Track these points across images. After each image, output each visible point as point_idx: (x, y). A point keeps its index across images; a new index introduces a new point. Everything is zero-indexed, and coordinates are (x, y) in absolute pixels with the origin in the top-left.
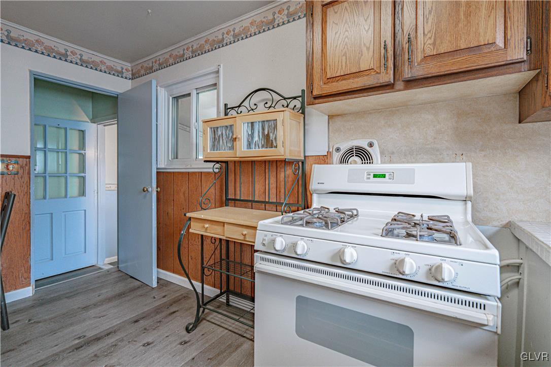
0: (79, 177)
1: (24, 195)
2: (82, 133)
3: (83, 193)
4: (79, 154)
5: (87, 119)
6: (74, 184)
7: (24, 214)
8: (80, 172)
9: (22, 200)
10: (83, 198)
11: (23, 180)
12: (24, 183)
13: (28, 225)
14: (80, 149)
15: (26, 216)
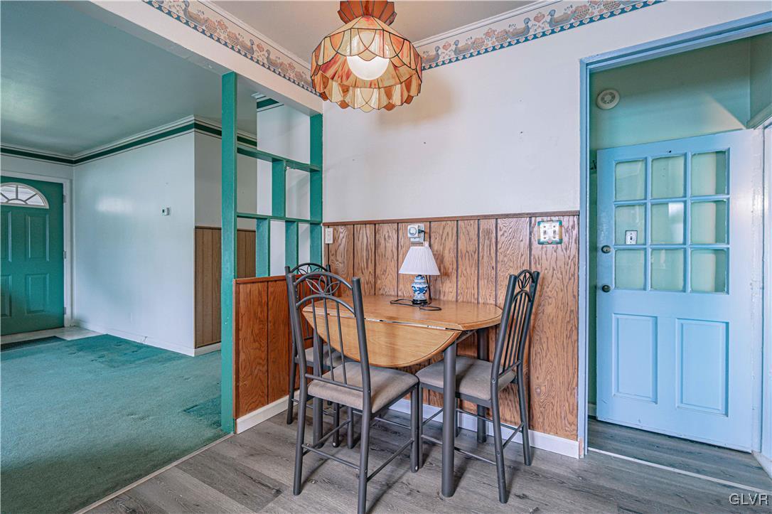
0: (716, 251)
1: (570, 279)
2: (722, 157)
3: (721, 285)
4: (715, 202)
5: (739, 123)
6: (705, 266)
7: (568, 312)
8: (718, 240)
9: (567, 287)
10: (722, 296)
11: (568, 254)
12: (569, 258)
13: (575, 332)
14: (717, 193)
15: (572, 317)
